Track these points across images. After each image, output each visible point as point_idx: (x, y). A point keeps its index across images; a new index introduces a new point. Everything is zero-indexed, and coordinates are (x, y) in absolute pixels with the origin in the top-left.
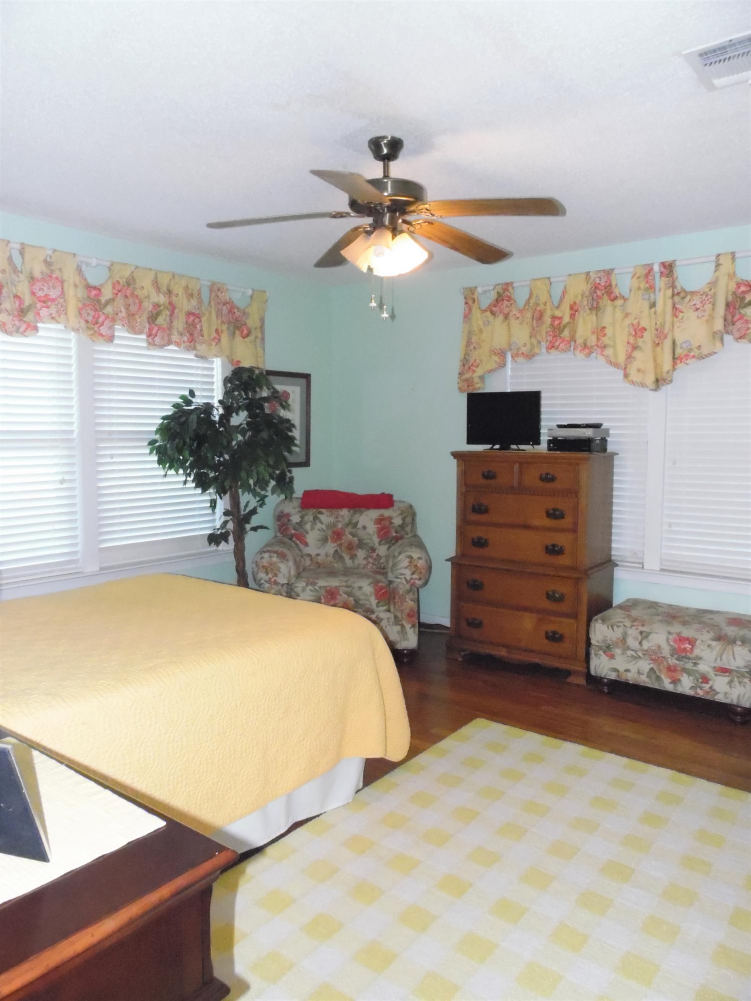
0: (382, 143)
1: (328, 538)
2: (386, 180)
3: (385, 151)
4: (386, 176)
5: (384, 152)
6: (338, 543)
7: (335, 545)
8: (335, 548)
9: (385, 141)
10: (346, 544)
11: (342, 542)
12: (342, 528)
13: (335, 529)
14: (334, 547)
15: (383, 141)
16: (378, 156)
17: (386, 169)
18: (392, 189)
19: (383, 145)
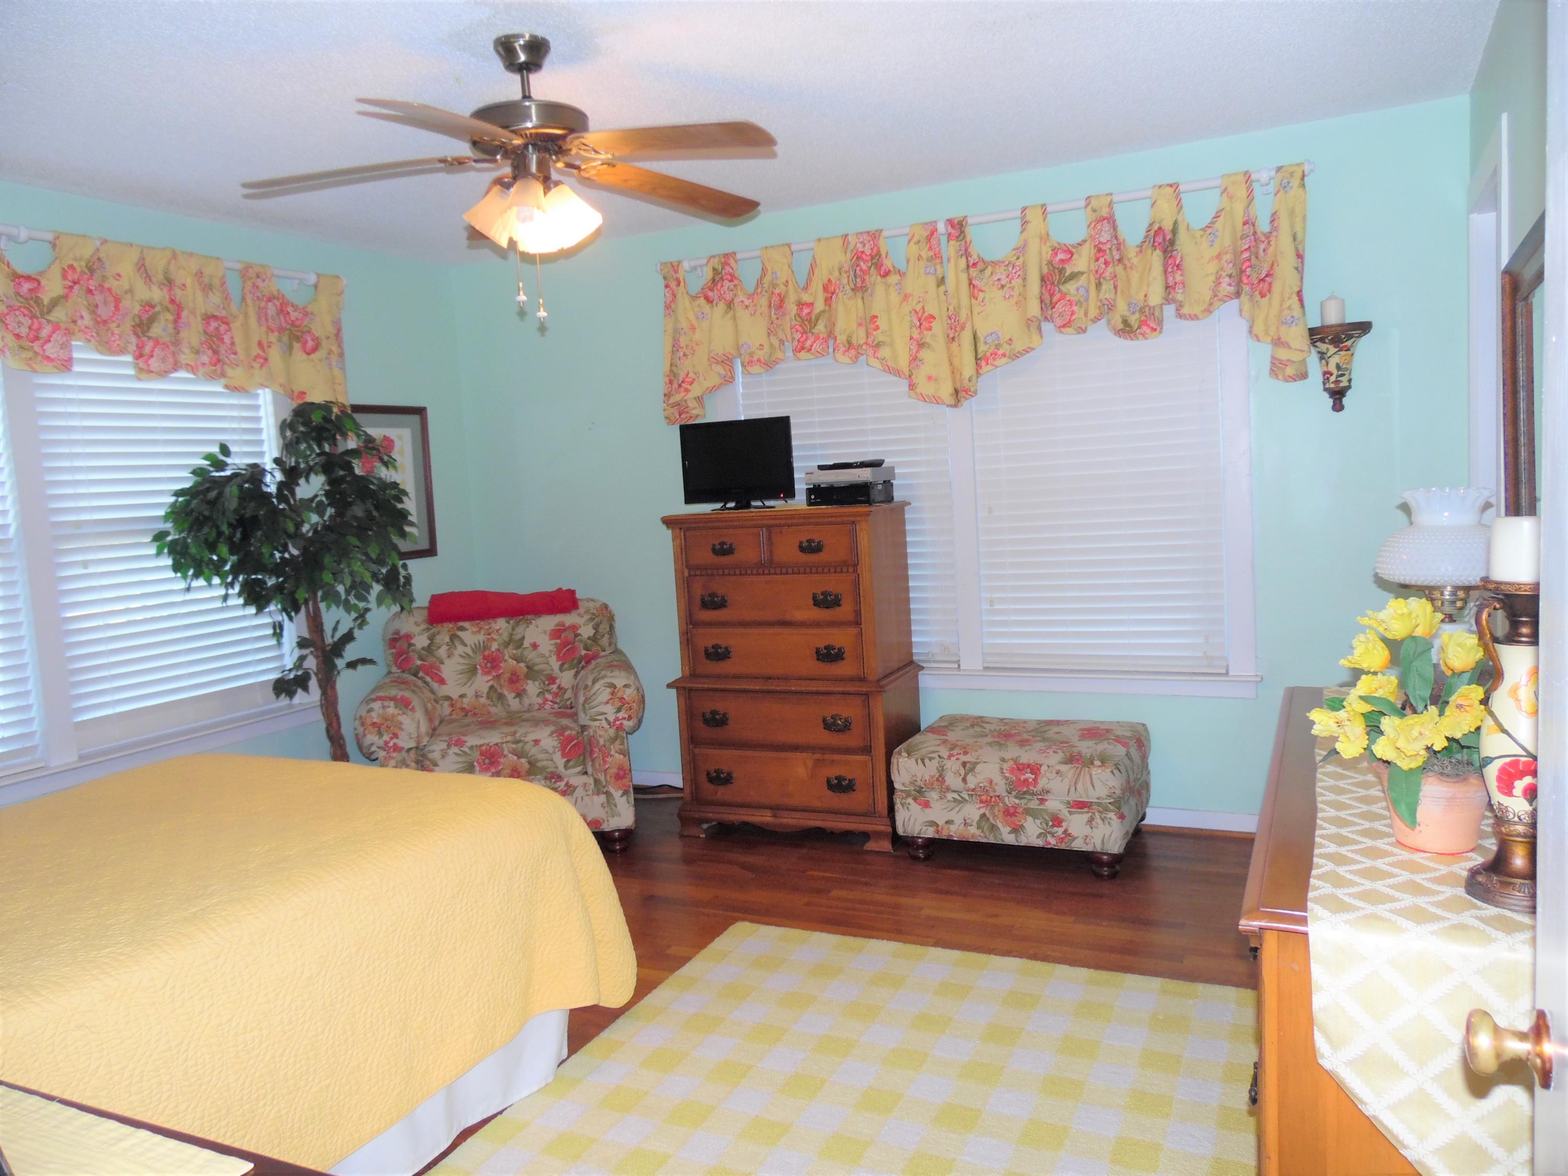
0: (516, 45)
1: (477, 668)
2: (527, 103)
3: (522, 58)
4: (527, 96)
5: (519, 58)
6: (494, 674)
7: (489, 677)
8: (490, 683)
9: (521, 42)
10: (508, 675)
11: (500, 672)
12: (498, 650)
13: (487, 653)
14: (488, 681)
15: (517, 42)
16: (512, 65)
17: (525, 85)
18: (537, 117)
19: (518, 48)
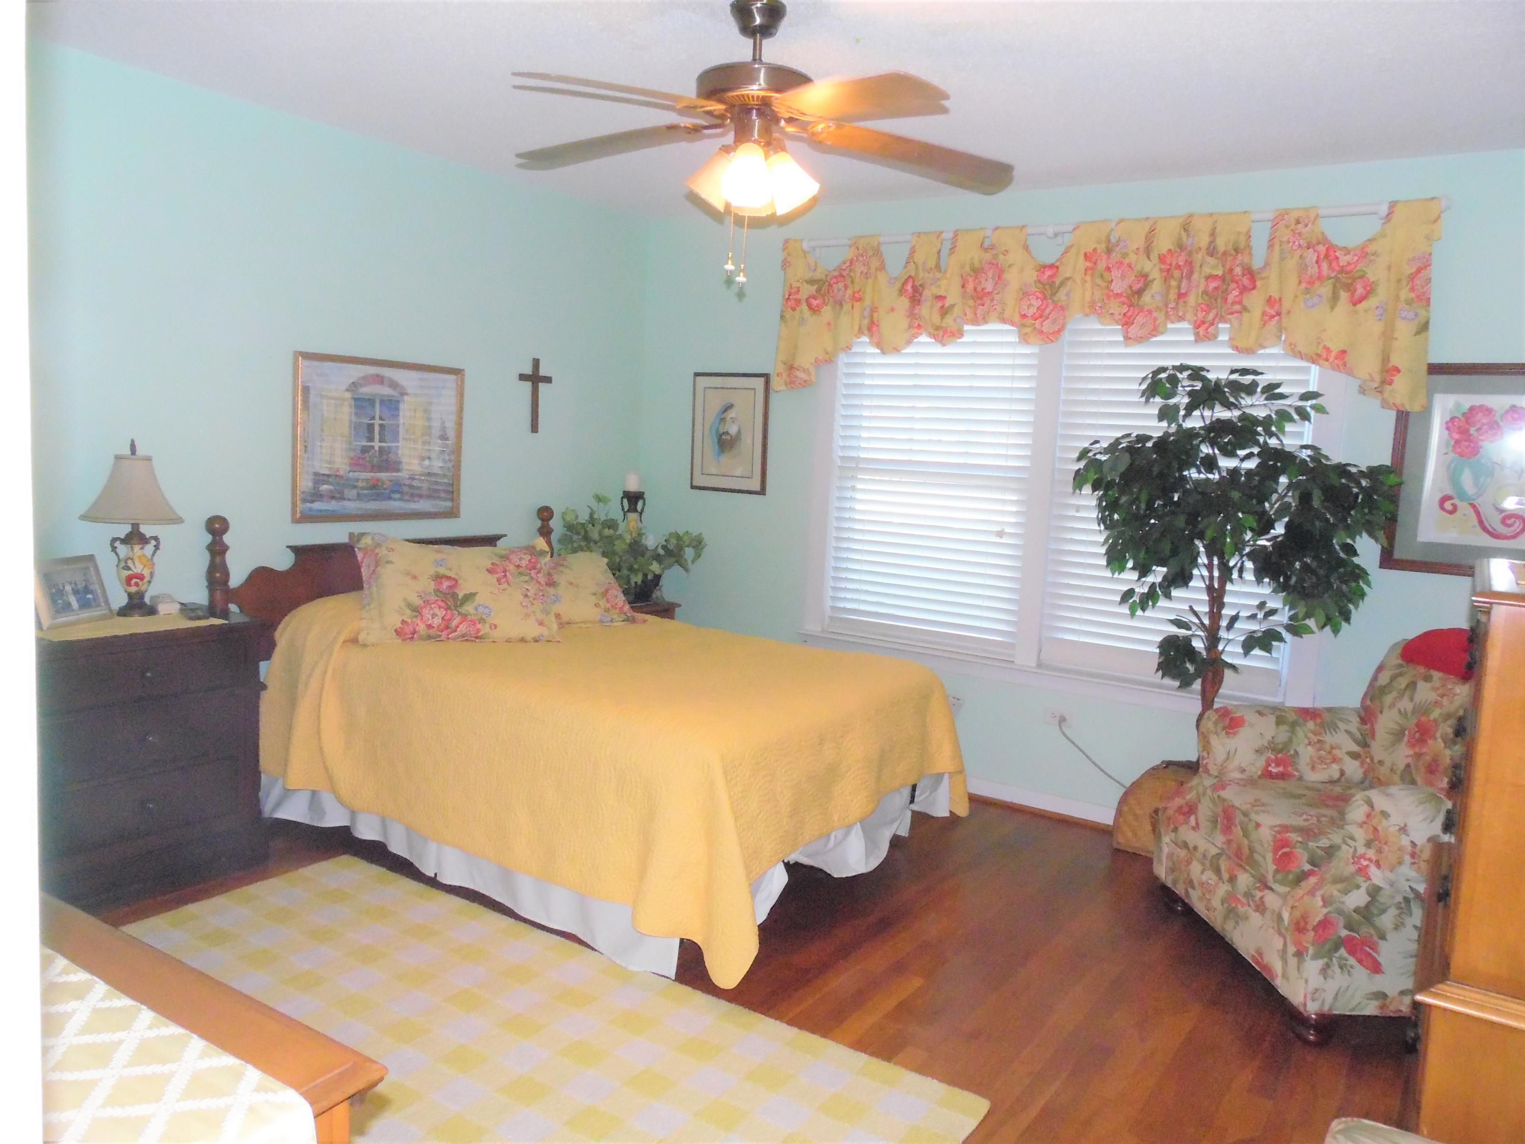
0: (753, 7)
1: (1404, 734)
2: (756, 66)
3: (758, 21)
4: (757, 58)
5: (755, 21)
6: (1417, 750)
7: (1411, 752)
8: (1409, 760)
9: (759, 5)
10: (1428, 758)
11: (1424, 750)
12: (1435, 720)
13: (1423, 719)
14: (1407, 756)
15: (754, 4)
16: (747, 29)
17: (757, 49)
18: (765, 81)
19: (755, 11)
